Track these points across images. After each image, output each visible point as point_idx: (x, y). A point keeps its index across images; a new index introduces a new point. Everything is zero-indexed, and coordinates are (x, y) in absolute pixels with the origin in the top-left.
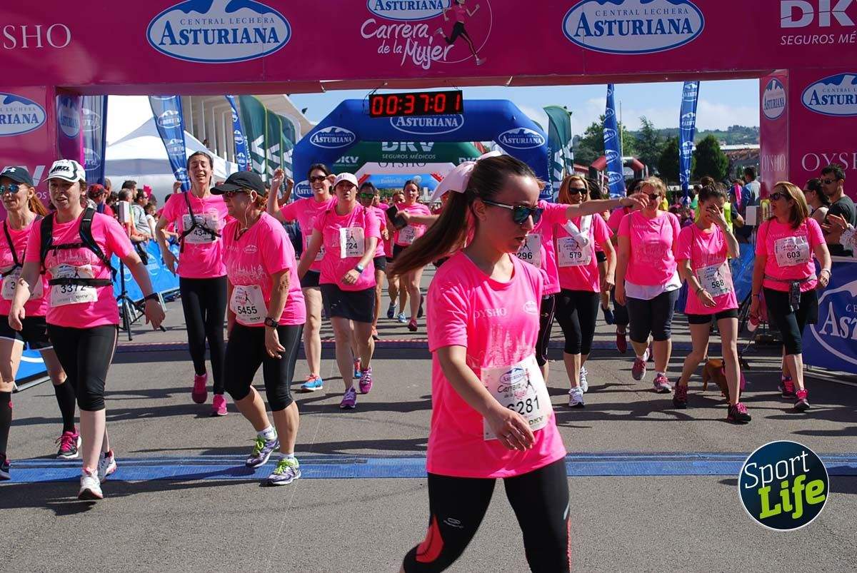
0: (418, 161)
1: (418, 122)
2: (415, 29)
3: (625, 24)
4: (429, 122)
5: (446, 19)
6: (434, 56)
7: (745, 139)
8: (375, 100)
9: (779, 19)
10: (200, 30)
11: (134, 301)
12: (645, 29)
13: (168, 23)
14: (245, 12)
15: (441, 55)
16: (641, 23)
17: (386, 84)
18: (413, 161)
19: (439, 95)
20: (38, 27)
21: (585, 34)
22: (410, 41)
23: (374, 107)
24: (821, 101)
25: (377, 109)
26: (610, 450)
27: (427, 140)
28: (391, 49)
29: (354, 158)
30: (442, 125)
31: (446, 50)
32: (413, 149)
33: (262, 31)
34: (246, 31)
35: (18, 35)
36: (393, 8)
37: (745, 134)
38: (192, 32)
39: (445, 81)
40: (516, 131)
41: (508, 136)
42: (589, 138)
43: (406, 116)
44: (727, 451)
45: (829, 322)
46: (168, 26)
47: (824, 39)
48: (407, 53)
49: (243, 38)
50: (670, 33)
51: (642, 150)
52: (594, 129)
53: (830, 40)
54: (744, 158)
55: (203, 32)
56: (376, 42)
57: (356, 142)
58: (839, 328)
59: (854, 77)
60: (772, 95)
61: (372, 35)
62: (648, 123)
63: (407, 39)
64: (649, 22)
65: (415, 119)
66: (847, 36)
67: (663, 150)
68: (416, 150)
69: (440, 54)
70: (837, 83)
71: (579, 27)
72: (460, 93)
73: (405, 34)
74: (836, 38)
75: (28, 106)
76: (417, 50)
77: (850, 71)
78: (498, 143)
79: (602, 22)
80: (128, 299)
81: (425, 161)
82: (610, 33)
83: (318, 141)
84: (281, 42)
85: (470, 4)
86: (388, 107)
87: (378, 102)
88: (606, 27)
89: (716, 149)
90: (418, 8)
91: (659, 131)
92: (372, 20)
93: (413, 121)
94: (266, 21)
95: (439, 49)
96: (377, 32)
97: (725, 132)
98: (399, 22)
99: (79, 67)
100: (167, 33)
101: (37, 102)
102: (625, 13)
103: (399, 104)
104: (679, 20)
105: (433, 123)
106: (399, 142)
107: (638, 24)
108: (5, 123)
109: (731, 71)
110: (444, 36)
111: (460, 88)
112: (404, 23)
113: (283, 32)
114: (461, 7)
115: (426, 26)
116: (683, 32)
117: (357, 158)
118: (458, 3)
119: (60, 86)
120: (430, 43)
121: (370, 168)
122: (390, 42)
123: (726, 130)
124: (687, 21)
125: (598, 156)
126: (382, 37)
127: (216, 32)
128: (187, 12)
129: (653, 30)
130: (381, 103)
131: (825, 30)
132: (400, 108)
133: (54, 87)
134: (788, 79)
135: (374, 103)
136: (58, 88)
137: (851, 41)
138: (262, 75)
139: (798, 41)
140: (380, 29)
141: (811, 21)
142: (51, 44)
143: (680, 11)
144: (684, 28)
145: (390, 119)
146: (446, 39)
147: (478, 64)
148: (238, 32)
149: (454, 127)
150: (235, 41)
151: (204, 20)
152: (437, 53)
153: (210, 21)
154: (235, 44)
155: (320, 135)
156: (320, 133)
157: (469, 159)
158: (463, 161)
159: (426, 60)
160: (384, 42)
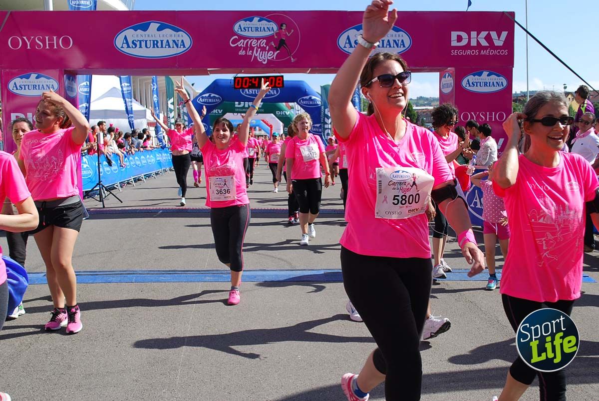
1: (255, 92)
2: (259, 42)
5: (276, 37)
6: (269, 57)
9: (450, 41)
10: (143, 41)
11: (105, 186)
13: (125, 36)
14: (168, 31)
15: (272, 57)
17: (243, 71)
19: (271, 78)
20: (55, 37)
21: (349, 46)
22: (256, 49)
23: (236, 84)
24: (471, 85)
25: (238, 85)
28: (246, 52)
30: (268, 94)
31: (276, 54)
33: (177, 42)
34: (168, 41)
35: (44, 41)
36: (247, 30)
38: (139, 42)
39: (274, 70)
40: (307, 97)
41: (303, 99)
45: (476, 201)
46: (126, 38)
47: (473, 52)
48: (255, 56)
49: (166, 45)
53: (476, 53)
54: (425, 114)
56: (238, 49)
57: (223, 100)
58: (481, 204)
59: (488, 73)
60: (446, 81)
61: (236, 45)
63: (254, 47)
64: (383, 41)
65: (254, 90)
66: (485, 51)
69: (272, 56)
70: (480, 75)
71: (346, 43)
72: (282, 76)
74: (480, 52)
75: (49, 80)
76: (260, 54)
77: (486, 70)
78: (298, 103)
80: (102, 185)
83: (201, 101)
84: (187, 48)
85: (288, 30)
86: (244, 84)
87: (238, 81)
89: (410, 109)
90: (261, 31)
92: (236, 37)
93: (252, 91)
94: (179, 36)
95: (271, 53)
96: (238, 43)
97: (416, 100)
98: (250, 38)
99: (77, 59)
100: (125, 42)
101: (55, 79)
103: (250, 82)
104: (398, 40)
106: (244, 102)
108: (36, 89)
110: (275, 46)
111: (282, 74)
112: (253, 38)
113: (188, 42)
114: (283, 30)
115: (265, 41)
116: (400, 47)
117: (222, 110)
118: (282, 29)
119: (67, 69)
120: (267, 49)
121: (229, 115)
122: (245, 49)
123: (416, 98)
124: (402, 41)
126: (241, 46)
127: (152, 42)
128: (136, 30)
129: (385, 46)
130: (240, 81)
131: (474, 48)
132: (250, 84)
133: (63, 70)
134: (454, 73)
135: (236, 81)
136: (65, 71)
137: (487, 54)
138: (176, 65)
139: (460, 53)
140: (241, 41)
141: (467, 42)
142: (62, 47)
143: (399, 36)
144: (401, 45)
145: (241, 90)
146: (276, 48)
147: (292, 61)
148: (163, 42)
149: (275, 95)
150: (162, 47)
151: (145, 35)
152: (271, 55)
153: (148, 36)
154: (162, 48)
155: (202, 98)
156: (203, 96)
157: (281, 112)
158: (278, 113)
159: (264, 59)
160: (242, 48)
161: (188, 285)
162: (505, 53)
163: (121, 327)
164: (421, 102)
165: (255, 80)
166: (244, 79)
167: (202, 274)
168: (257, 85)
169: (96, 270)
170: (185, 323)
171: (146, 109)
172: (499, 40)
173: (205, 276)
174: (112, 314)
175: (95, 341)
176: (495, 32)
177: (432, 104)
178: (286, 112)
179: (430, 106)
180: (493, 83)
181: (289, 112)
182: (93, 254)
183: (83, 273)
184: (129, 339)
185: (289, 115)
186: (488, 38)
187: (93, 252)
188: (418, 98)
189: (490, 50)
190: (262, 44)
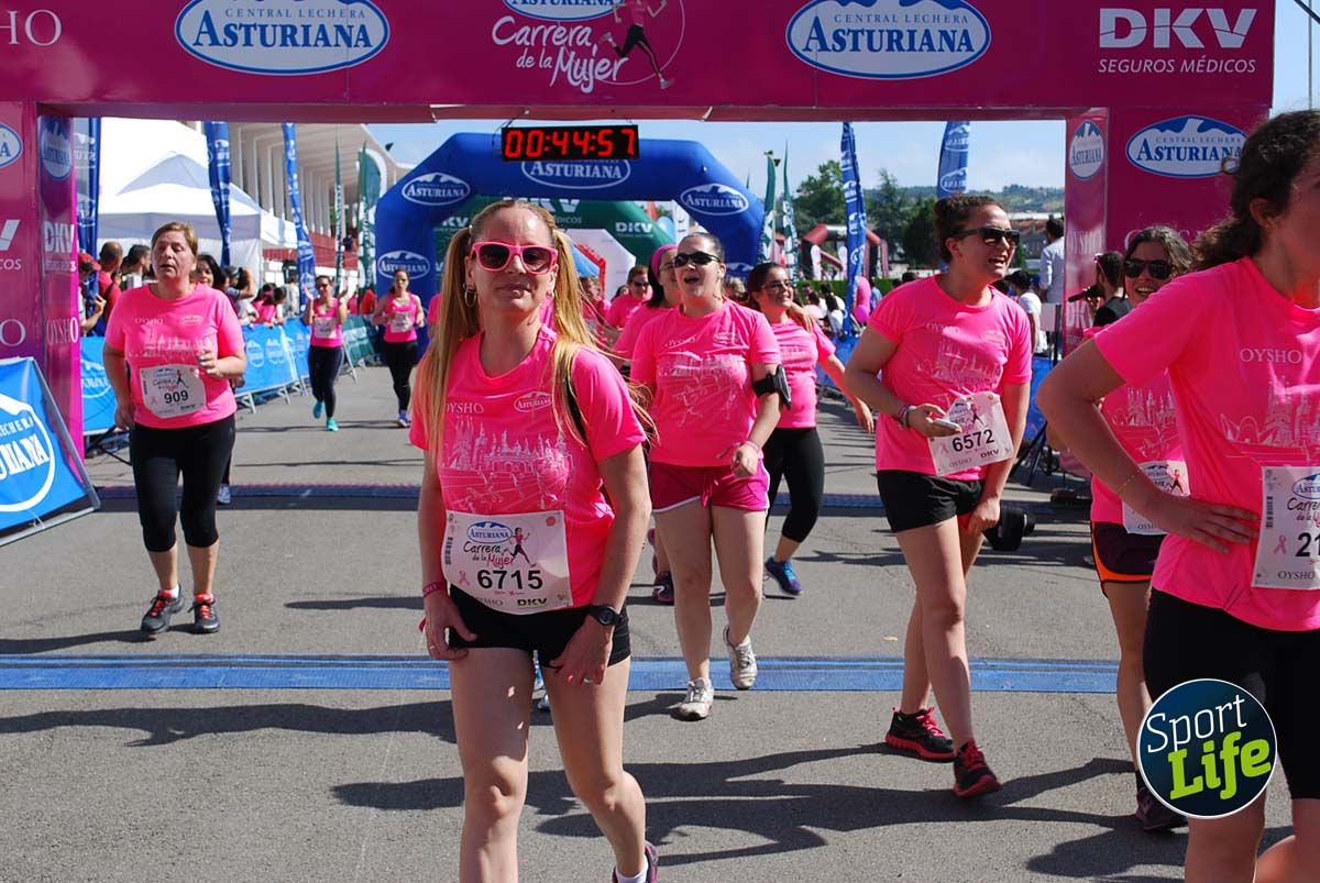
1: (562, 170)
2: (572, 33)
3: (876, 36)
4: (579, 171)
5: (618, 20)
6: (600, 73)
7: (1027, 205)
8: (510, 135)
9: (1097, 35)
10: (255, 26)
12: (905, 43)
13: (207, 12)
15: (608, 74)
16: (900, 34)
17: (527, 112)
19: (602, 132)
20: (13, 14)
21: (819, 47)
22: (565, 51)
23: (508, 147)
24: (1153, 154)
25: (513, 149)
26: (854, 653)
27: (570, 195)
28: (537, 60)
29: (462, 219)
30: (598, 175)
31: (617, 66)
32: (550, 207)
33: (348, 31)
34: (322, 28)
36: (540, 1)
37: (1028, 198)
38: (243, 29)
39: (613, 111)
41: (695, 195)
42: (801, 198)
43: (547, 161)
44: (1020, 656)
46: (207, 18)
47: (1160, 66)
48: (560, 70)
49: (318, 39)
51: (880, 217)
52: (809, 184)
53: (1169, 68)
54: (1024, 233)
55: (258, 28)
56: (515, 50)
57: (473, 193)
59: (1201, 122)
60: (1085, 144)
61: (512, 37)
62: (890, 178)
63: (559, 47)
64: (912, 33)
65: (558, 167)
66: (1193, 62)
67: (911, 218)
68: (555, 210)
69: (606, 71)
70: (1178, 128)
71: (810, 38)
72: (635, 128)
73: (557, 40)
74: (1178, 65)
76: (573, 64)
77: (1195, 113)
78: (680, 204)
79: (843, 31)
81: (567, 226)
82: (855, 48)
83: (414, 194)
84: (375, 47)
86: (529, 146)
87: (515, 138)
88: (849, 39)
90: (577, 3)
91: (906, 189)
92: (509, 19)
93: (555, 169)
94: (352, 14)
95: (605, 64)
96: (516, 36)
97: (998, 194)
98: (548, 22)
99: (71, 75)
100: (205, 29)
101: (9, 125)
102: (877, 19)
103: (545, 143)
104: (954, 32)
105: (584, 172)
107: (895, 36)
109: (1027, 108)
110: (614, 45)
111: (634, 122)
112: (556, 24)
113: (377, 31)
114: (639, 4)
115: (588, 30)
116: (959, 50)
117: (466, 220)
119: (45, 102)
120: (594, 53)
122: (534, 51)
123: (1000, 190)
124: (965, 33)
125: (816, 223)
126: (523, 43)
127: (279, 30)
129: (917, 46)
130: (520, 141)
131: (1162, 53)
132: (547, 149)
133: (34, 103)
134: (1107, 122)
135: (509, 140)
136: (40, 105)
137: (1198, 71)
138: (345, 94)
139: (1123, 68)
140: (521, 32)
141: (1141, 41)
142: (34, 41)
143: (956, 19)
144: (961, 44)
145: (523, 164)
146: (617, 49)
147: (663, 87)
148: (310, 29)
149: (616, 179)
150: (306, 43)
151: (261, 11)
152: (603, 70)
153: (270, 13)
154: (306, 48)
155: (417, 185)
156: (418, 182)
157: (631, 224)
158: (621, 227)
159: (586, 79)
160: (526, 50)
161: (370, 695)
162: (1249, 68)
163: (189, 810)
164: (1015, 200)
165: (560, 138)
166: (531, 135)
167: (409, 666)
168: (564, 152)
169: (118, 653)
171: (263, 212)
172: (1232, 32)
173: (418, 672)
174: (162, 773)
175: (113, 847)
176: (1221, 11)
177: (1045, 206)
178: (643, 225)
179: (1041, 211)
180: (1214, 149)
181: (650, 226)
182: (111, 607)
183: (82, 662)
184: (207, 842)
185: (652, 232)
186: (1202, 27)
187: (109, 603)
188: (1006, 188)
189: (1207, 59)
190: (581, 40)
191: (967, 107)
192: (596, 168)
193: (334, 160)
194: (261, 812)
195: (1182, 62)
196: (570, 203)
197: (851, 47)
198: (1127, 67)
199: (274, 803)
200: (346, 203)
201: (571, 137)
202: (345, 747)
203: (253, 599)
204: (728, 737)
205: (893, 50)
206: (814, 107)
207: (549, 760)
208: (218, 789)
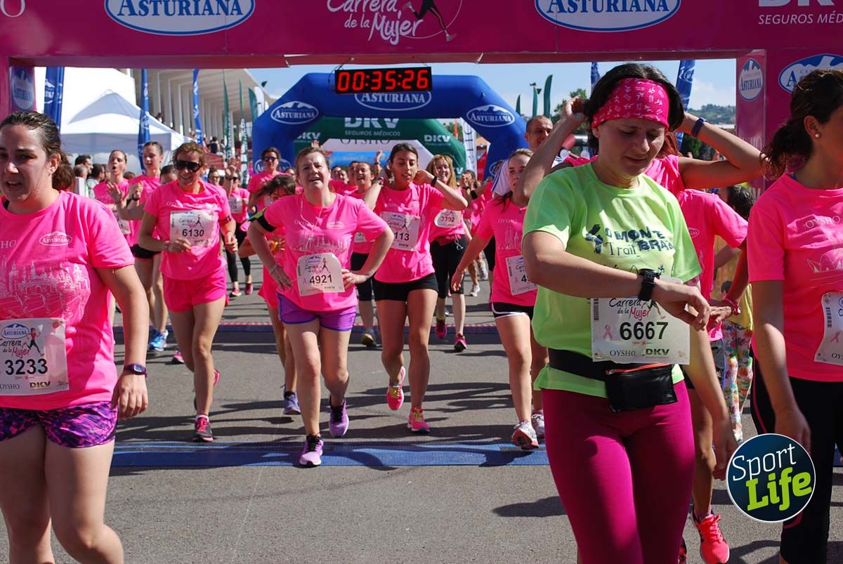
0: (381, 138)
1: (383, 98)
2: (383, 3)
3: (599, 1)
4: (395, 98)
6: (403, 31)
7: (719, 119)
8: (341, 75)
12: (620, 6)
15: (410, 31)
17: (353, 59)
18: (376, 138)
21: (558, 10)
23: (340, 84)
25: (343, 86)
27: (392, 116)
28: (359, 23)
29: (316, 134)
30: (409, 101)
31: (415, 25)
32: (377, 125)
33: (225, 3)
34: (208, 2)
37: (719, 114)
38: (152, 3)
39: (413, 57)
40: (485, 108)
41: (477, 113)
43: (371, 92)
47: (802, 19)
48: (375, 28)
49: (205, 10)
50: (645, 10)
53: (808, 20)
55: (163, 3)
56: (343, 15)
57: (321, 114)
59: (833, 58)
60: (750, 76)
63: (374, 13)
65: (381, 95)
66: (826, 15)
68: (380, 127)
70: (819, 64)
71: (552, 3)
72: (429, 69)
73: (373, 8)
74: (815, 18)
76: (385, 25)
77: (829, 52)
78: (466, 120)
81: (389, 138)
82: (584, 10)
83: (279, 116)
84: (245, 14)
86: (355, 83)
87: (344, 78)
88: (580, 4)
93: (378, 97)
95: (407, 24)
96: (344, 5)
97: (698, 111)
99: (34, 36)
100: (125, 4)
103: (366, 81)
105: (399, 99)
106: (363, 118)
107: (612, 2)
109: (707, 50)
110: (414, 11)
111: (429, 65)
113: (247, 4)
116: (658, 10)
117: (319, 134)
119: (14, 57)
121: (333, 144)
122: (357, 16)
123: (700, 108)
126: (349, 11)
127: (177, 3)
129: (628, 9)
130: (348, 80)
131: (804, 10)
132: (367, 84)
133: (7, 57)
134: (765, 60)
135: (340, 80)
136: (11, 59)
137: (830, 22)
138: (224, 48)
139: (776, 21)
140: (347, 3)
142: (6, 14)
144: (660, 6)
145: (356, 95)
146: (415, 13)
147: (448, 40)
149: (421, 103)
150: (197, 13)
152: (406, 28)
154: (197, 16)
155: (281, 110)
156: (282, 108)
157: (435, 136)
158: (428, 138)
159: (393, 35)
160: (351, 15)
166: (356, 74)
170: (227, 545)
178: (444, 137)
181: (448, 137)
185: (450, 141)
188: (703, 106)
189: (836, 13)
190: (390, 7)
191: (664, 51)
192: (407, 96)
193: (223, 94)
194: (156, 554)
195: (819, 15)
196: (392, 121)
197: (581, 10)
198: (779, 20)
199: (166, 547)
200: (234, 124)
201: (384, 75)
202: (218, 507)
203: (159, 404)
204: (488, 499)
205: (611, 11)
206: (556, 53)
207: (360, 516)
208: (127, 538)
